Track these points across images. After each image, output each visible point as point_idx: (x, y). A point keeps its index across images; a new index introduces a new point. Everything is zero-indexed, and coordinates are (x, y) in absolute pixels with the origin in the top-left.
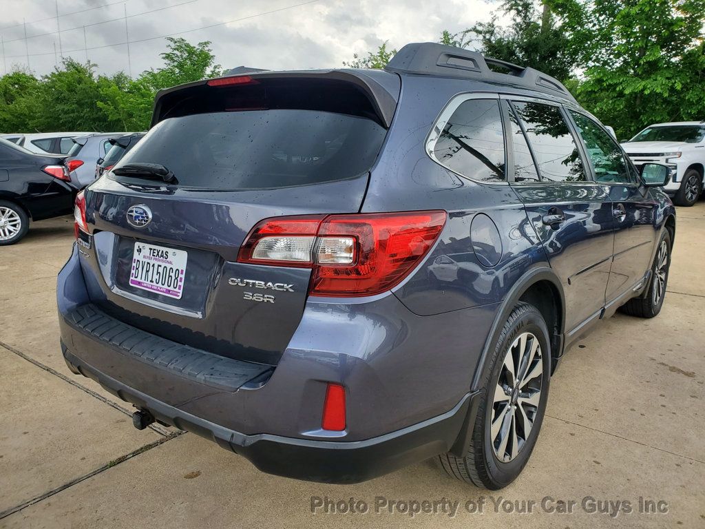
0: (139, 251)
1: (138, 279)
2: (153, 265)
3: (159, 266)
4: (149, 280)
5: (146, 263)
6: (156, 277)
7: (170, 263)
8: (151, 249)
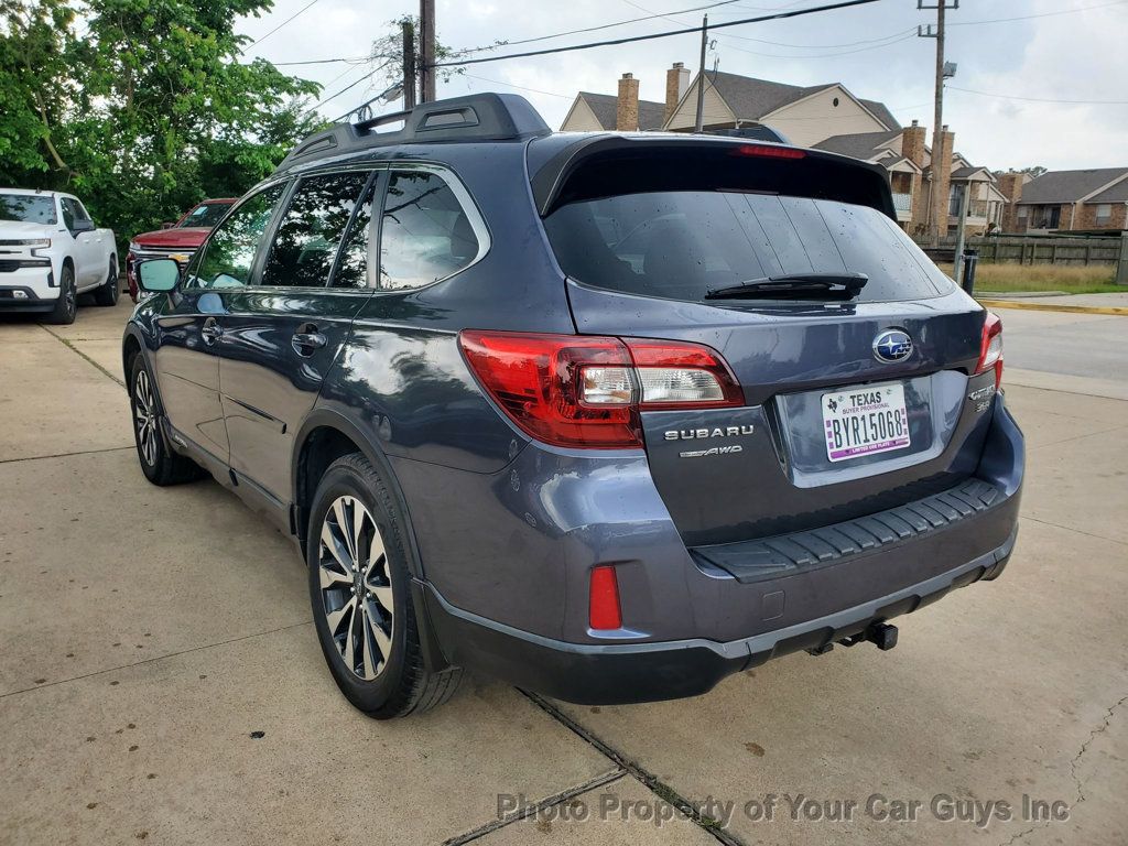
0: (833, 405)
1: (845, 447)
2: (863, 418)
3: (872, 415)
4: (862, 441)
5: (850, 421)
6: (871, 432)
7: (886, 405)
8: (852, 397)
